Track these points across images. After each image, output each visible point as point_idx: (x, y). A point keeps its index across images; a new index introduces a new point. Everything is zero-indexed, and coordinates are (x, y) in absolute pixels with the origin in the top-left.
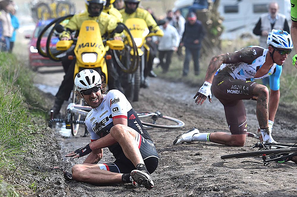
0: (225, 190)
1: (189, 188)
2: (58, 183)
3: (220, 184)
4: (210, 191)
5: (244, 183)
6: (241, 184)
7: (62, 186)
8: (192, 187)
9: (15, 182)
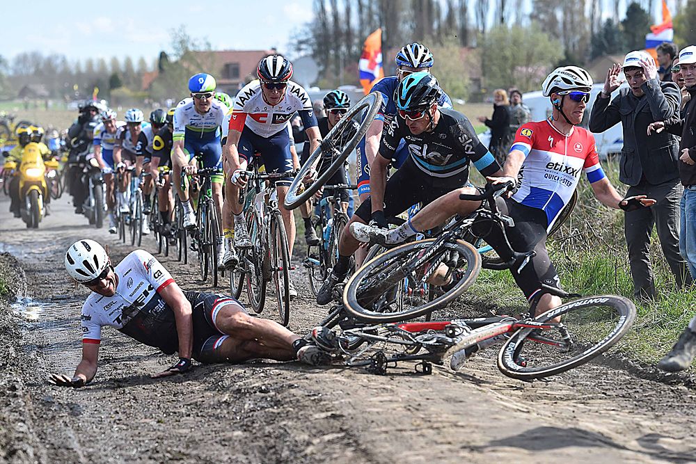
0: (277, 391)
1: (224, 389)
2: (13, 388)
3: (271, 382)
4: (255, 392)
5: (307, 378)
6: (302, 381)
7: (19, 393)
8: (228, 389)
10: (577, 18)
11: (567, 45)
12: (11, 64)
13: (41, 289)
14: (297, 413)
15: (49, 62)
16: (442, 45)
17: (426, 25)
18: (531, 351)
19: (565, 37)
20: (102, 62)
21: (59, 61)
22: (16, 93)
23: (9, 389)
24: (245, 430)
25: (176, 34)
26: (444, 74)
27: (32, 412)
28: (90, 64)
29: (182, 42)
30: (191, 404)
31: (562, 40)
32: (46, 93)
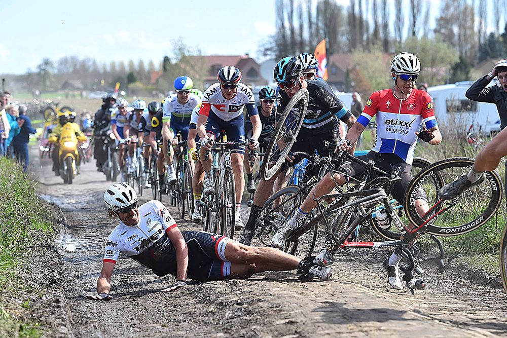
0: (249, 304)
1: (211, 302)
2: (57, 301)
3: (245, 297)
4: (233, 305)
5: (271, 295)
6: (267, 296)
7: (62, 304)
8: (213, 302)
9: (5, 300)
10: (468, 32)
11: (461, 52)
12: (56, 65)
13: (78, 229)
14: (264, 320)
15: (83, 65)
16: (370, 51)
17: (358, 37)
18: (435, 275)
19: (460, 46)
20: (122, 64)
21: (91, 63)
22: (59, 86)
23: (54, 302)
24: (226, 332)
25: (176, 44)
26: (371, 73)
27: (71, 319)
28: (113, 65)
29: (180, 49)
30: (186, 313)
31: (457, 48)
32: (81, 86)
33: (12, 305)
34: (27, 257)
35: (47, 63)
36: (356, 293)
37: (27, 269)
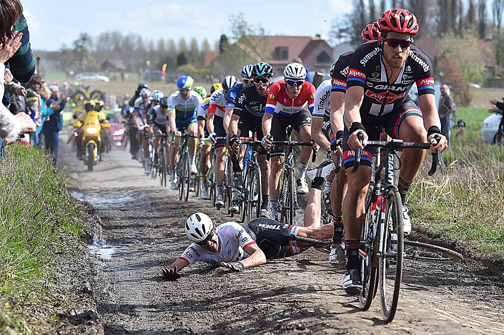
0: (312, 329)
9: (28, 314)
12: (95, 41)
13: (114, 234)
15: (127, 42)
16: (462, 36)
17: (449, 19)
20: (172, 42)
22: (98, 67)
26: (463, 61)
28: (161, 43)
32: (124, 67)
33: (36, 319)
34: (54, 265)
35: (84, 38)
36: (437, 320)
37: (55, 279)
